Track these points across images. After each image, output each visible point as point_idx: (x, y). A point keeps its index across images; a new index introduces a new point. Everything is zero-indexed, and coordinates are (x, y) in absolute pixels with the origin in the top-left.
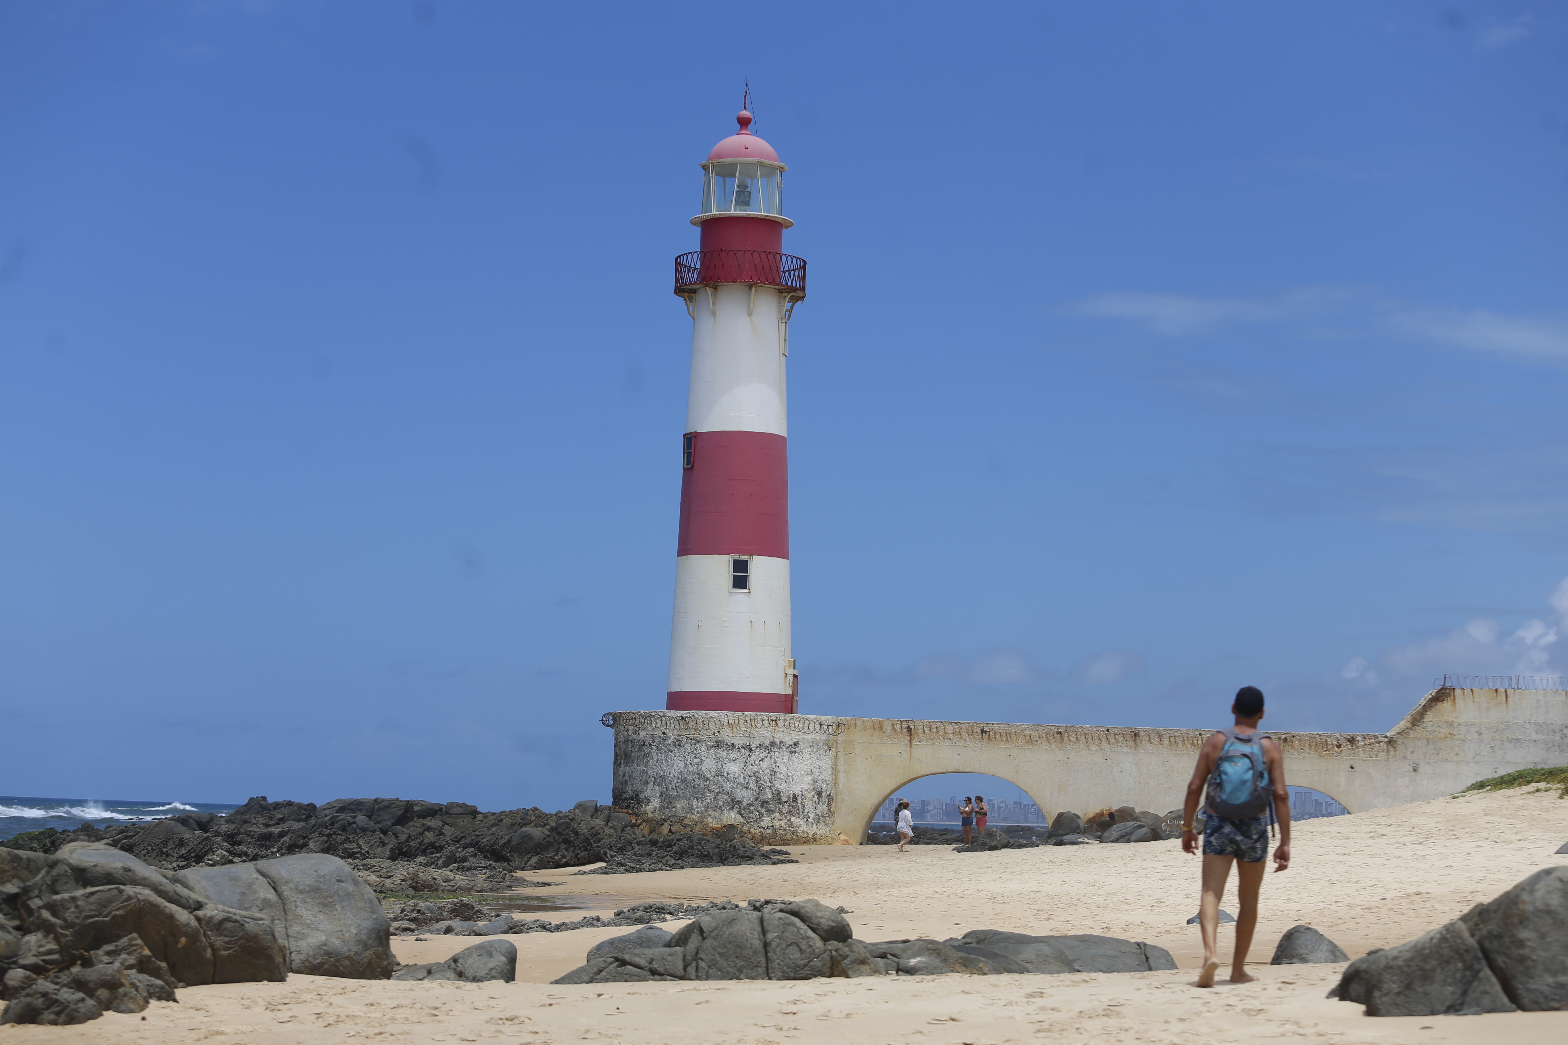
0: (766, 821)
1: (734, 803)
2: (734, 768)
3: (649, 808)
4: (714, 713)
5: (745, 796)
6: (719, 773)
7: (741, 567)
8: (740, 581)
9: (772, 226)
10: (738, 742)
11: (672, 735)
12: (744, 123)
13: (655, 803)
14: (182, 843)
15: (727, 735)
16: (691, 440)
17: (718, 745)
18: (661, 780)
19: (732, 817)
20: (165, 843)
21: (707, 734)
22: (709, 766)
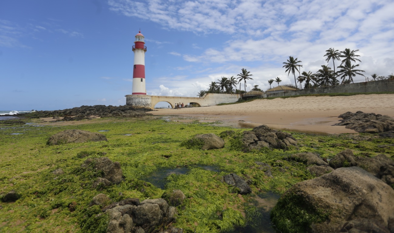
0: (147, 106)
1: (144, 105)
2: (143, 101)
3: (133, 105)
4: (141, 95)
5: (145, 104)
6: (142, 101)
7: (142, 79)
8: (142, 81)
9: (143, 43)
10: (144, 98)
11: (136, 97)
12: (140, 32)
13: (134, 105)
14: (79, 111)
15: (143, 97)
16: (135, 66)
17: (142, 98)
18: (135, 102)
19: (143, 106)
20: (77, 111)
21: (141, 97)
22: (141, 101)
